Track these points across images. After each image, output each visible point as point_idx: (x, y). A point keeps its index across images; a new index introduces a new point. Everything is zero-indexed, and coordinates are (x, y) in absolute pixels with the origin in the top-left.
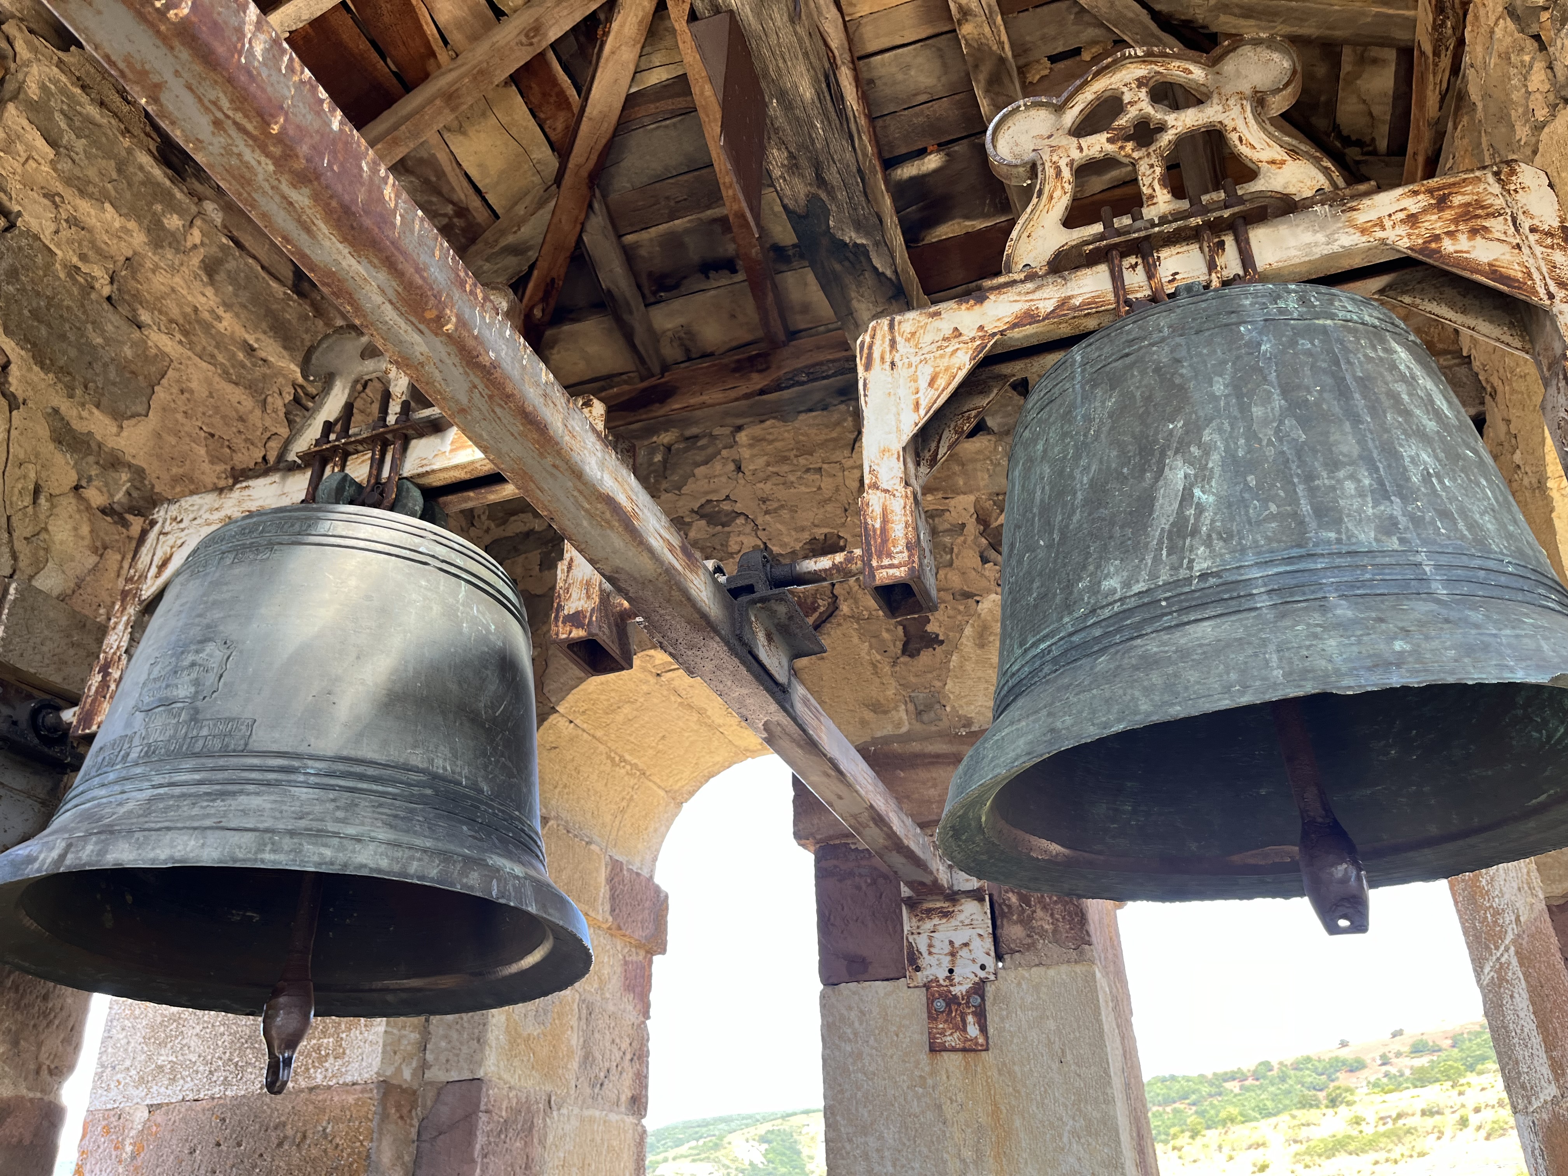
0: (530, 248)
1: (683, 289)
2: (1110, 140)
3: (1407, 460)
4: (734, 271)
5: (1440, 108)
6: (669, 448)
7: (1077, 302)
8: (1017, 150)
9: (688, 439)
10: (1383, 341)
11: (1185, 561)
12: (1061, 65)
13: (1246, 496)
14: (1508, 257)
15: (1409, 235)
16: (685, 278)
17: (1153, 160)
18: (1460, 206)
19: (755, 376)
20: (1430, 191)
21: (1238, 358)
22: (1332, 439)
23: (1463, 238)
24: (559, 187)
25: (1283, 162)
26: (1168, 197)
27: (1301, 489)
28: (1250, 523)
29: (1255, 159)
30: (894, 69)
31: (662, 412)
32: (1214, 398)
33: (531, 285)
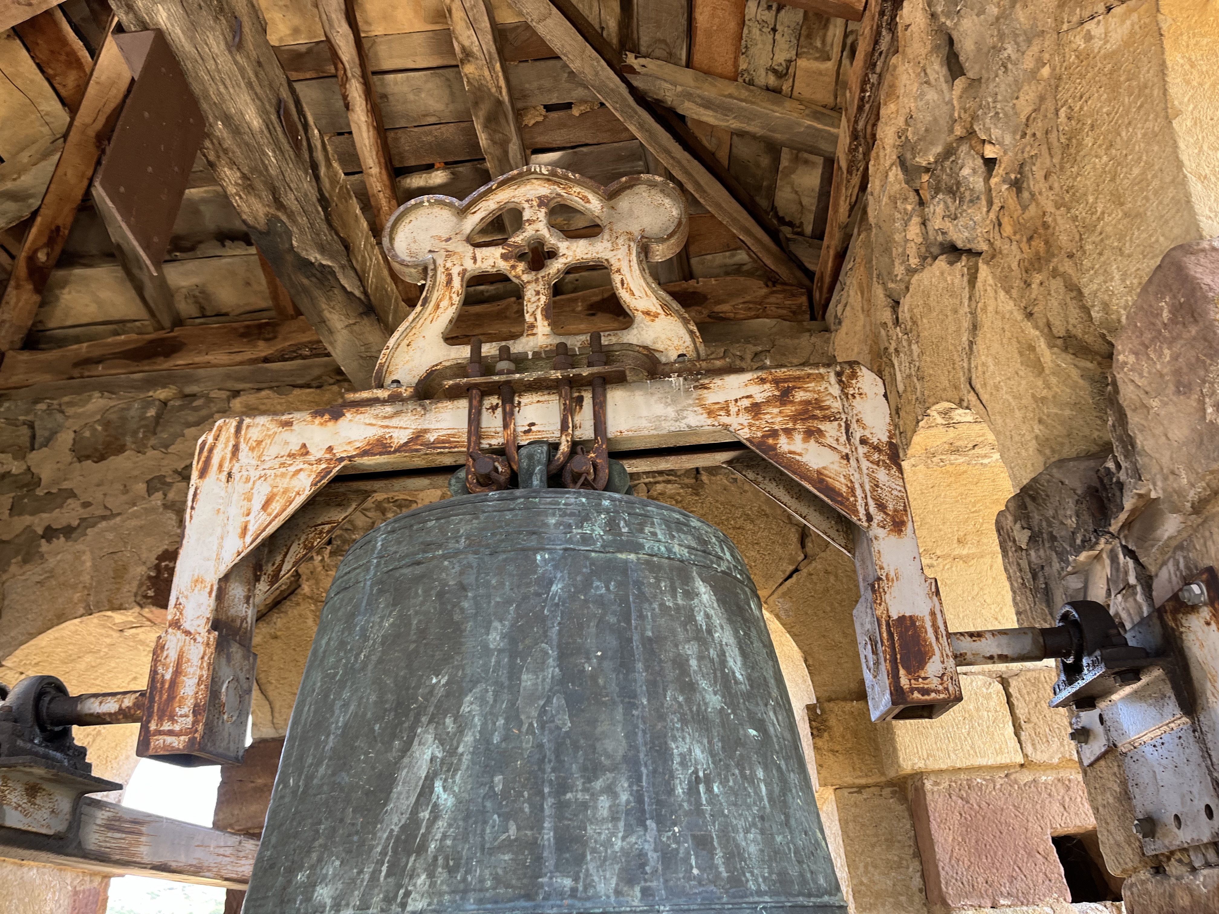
0: (31, 196)
1: (199, 253)
2: (504, 257)
3: (677, 760)
4: (249, 243)
5: (849, 216)
6: (165, 403)
7: (431, 437)
8: (414, 247)
9: (187, 396)
10: (687, 579)
11: (402, 892)
12: (554, 115)
13: (489, 804)
14: (836, 467)
15: (750, 425)
16: (200, 242)
17: (540, 287)
18: (801, 402)
19: (261, 344)
20: (776, 382)
21: (525, 598)
22: (599, 730)
23: (798, 437)
24: (65, 141)
25: (656, 315)
26: (547, 330)
27: (549, 803)
28: (483, 849)
29: (632, 306)
30: (405, 89)
31: (165, 366)
32: (486, 651)
33: (34, 230)
